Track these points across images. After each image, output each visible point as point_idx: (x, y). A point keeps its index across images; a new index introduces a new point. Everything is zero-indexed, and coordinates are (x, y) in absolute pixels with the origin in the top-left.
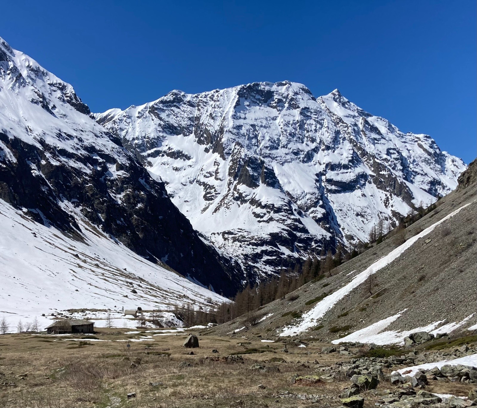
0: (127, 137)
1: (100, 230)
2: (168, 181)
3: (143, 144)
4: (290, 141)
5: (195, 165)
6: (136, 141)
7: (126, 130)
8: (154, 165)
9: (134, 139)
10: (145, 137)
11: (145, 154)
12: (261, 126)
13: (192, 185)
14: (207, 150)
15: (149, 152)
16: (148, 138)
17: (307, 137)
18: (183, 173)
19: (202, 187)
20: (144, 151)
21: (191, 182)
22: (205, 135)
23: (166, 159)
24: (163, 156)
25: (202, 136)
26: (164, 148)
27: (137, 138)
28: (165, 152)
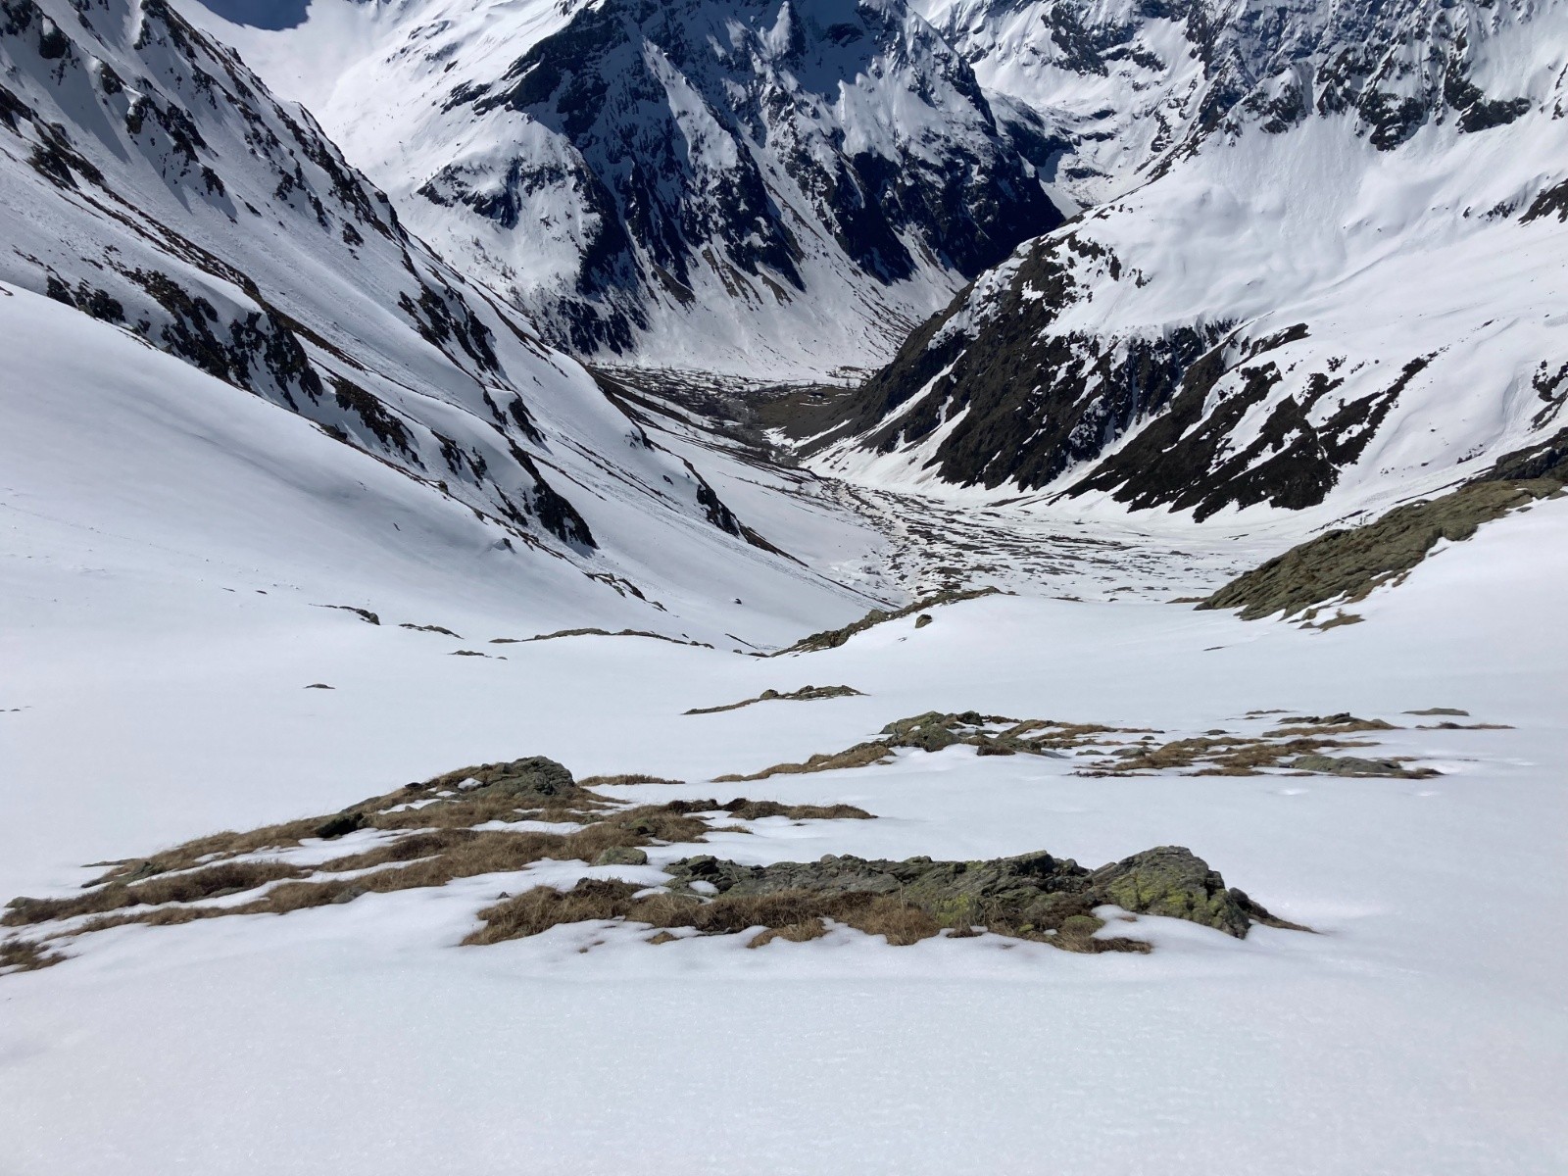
0: (1084, 25)
1: (934, 255)
2: (1116, 110)
3: (1104, 38)
4: (1339, 39)
5: (1165, 81)
6: (1095, 32)
7: (1086, 11)
8: (1111, 76)
9: (1093, 28)
10: (1110, 25)
11: (1102, 54)
12: (1298, 10)
13: (1147, 119)
14: (1193, 55)
15: (1111, 50)
16: (1114, 27)
17: (1377, 29)
18: (1144, 94)
19: (1159, 124)
20: (1103, 48)
21: (1147, 114)
22: (1200, 25)
23: (1130, 65)
24: (1128, 58)
25: (1196, 26)
26: (1133, 45)
27: (1099, 27)
28: (1132, 52)
